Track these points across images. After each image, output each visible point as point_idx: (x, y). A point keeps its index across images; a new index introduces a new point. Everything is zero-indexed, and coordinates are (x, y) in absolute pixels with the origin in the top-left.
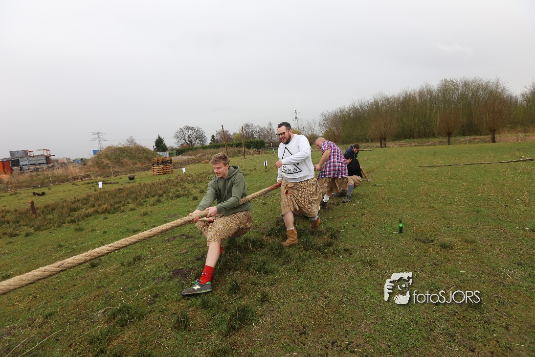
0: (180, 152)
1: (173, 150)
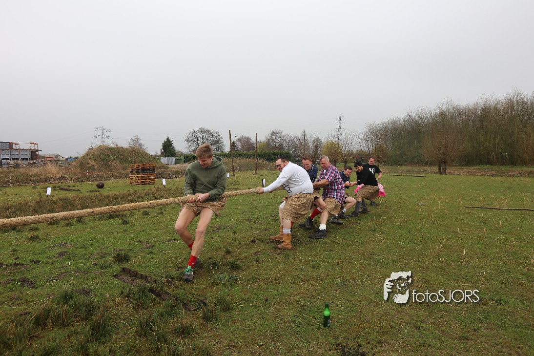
0: (188, 159)
1: (181, 156)
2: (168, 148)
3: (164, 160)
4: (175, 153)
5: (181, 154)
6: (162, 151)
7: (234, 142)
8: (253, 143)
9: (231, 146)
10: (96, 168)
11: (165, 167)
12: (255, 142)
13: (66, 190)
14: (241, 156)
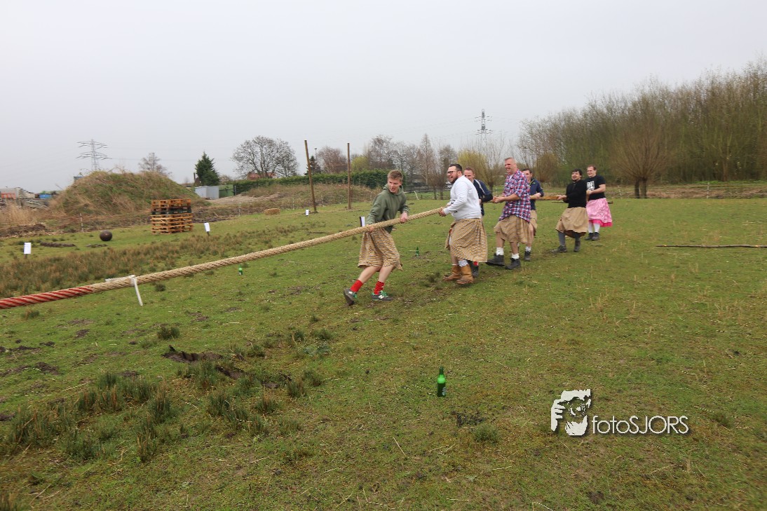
0: (240, 188)
1: (228, 184)
2: (205, 172)
3: (202, 192)
4: (218, 180)
5: (229, 182)
6: (197, 176)
7: (313, 157)
8: (345, 159)
9: (309, 165)
10: (91, 208)
11: (203, 203)
12: (347, 157)
13: (52, 246)
14: (326, 181)
